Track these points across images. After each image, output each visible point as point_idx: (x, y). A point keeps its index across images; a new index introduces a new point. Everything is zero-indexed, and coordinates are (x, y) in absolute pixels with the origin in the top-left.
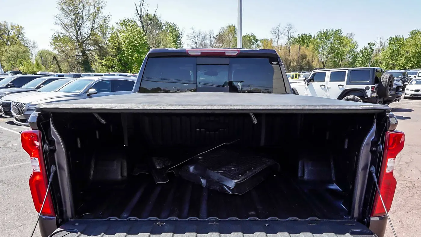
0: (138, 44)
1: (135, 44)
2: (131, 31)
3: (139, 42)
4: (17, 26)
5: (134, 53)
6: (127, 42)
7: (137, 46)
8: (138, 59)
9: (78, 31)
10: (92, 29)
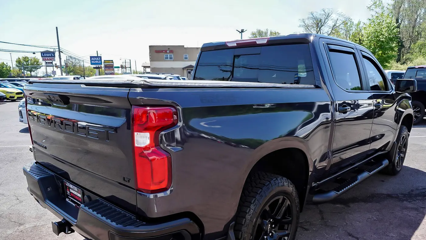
0: (383, 39)
1: (380, 39)
2: (379, 24)
3: (386, 37)
4: (274, 32)
5: (377, 50)
6: (371, 38)
7: (382, 41)
8: (382, 56)
9: (318, 31)
10: (333, 28)
